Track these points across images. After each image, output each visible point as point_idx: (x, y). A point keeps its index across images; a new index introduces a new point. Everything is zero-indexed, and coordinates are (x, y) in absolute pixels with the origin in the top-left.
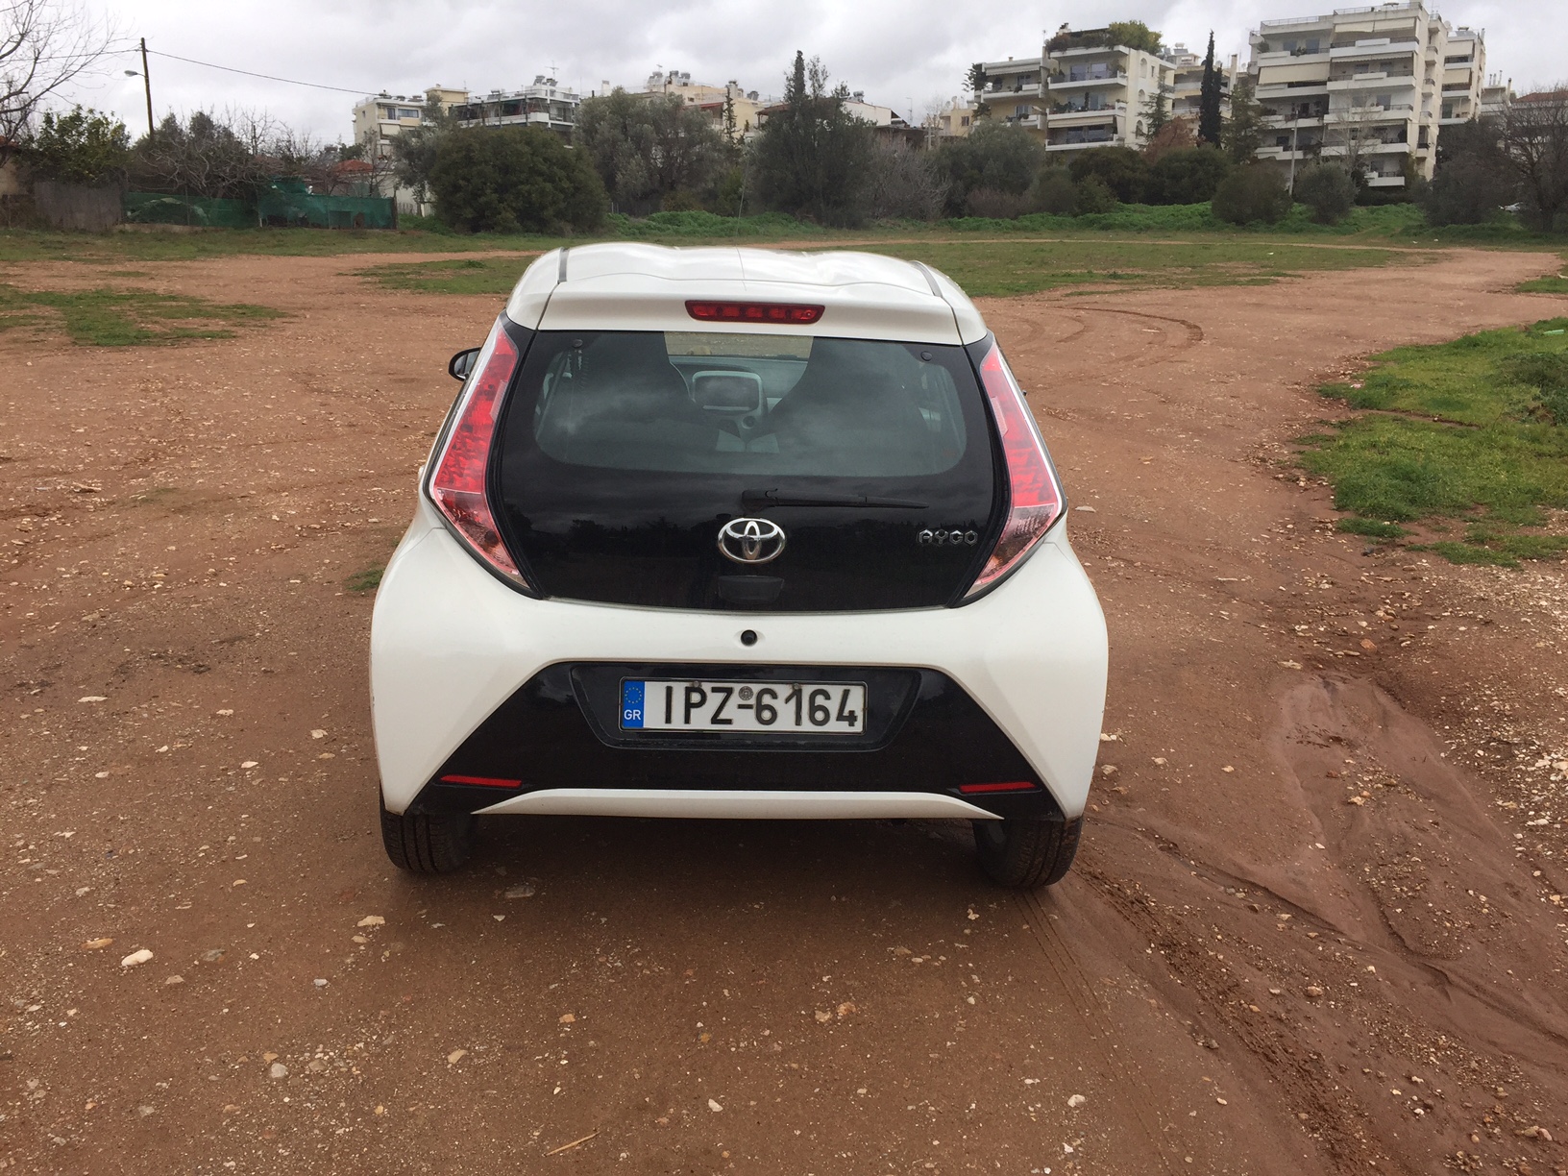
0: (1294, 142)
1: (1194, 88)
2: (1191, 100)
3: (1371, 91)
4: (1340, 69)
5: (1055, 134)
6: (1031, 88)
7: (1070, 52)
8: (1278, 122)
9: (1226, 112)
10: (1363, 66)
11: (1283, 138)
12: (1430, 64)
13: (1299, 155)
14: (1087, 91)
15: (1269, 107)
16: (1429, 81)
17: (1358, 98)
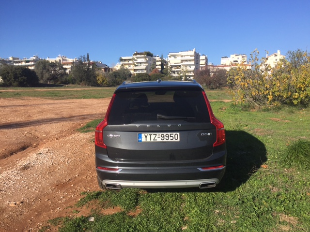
0: (176, 73)
1: (160, 63)
2: (159, 65)
3: (188, 65)
4: (182, 61)
5: (135, 70)
6: (131, 62)
7: (137, 56)
8: (173, 69)
9: (165, 67)
10: (186, 61)
11: (174, 72)
12: (197, 61)
13: (177, 75)
14: (141, 63)
15: (172, 67)
16: (197, 63)
17: (186, 66)
